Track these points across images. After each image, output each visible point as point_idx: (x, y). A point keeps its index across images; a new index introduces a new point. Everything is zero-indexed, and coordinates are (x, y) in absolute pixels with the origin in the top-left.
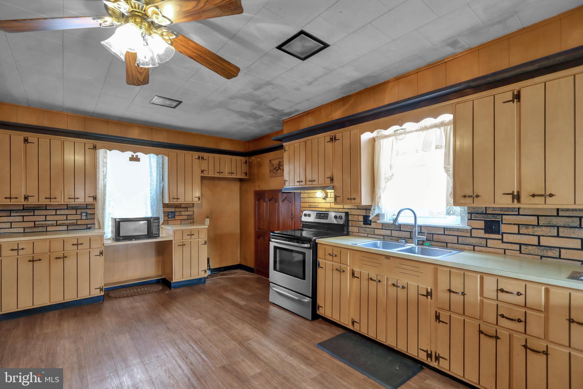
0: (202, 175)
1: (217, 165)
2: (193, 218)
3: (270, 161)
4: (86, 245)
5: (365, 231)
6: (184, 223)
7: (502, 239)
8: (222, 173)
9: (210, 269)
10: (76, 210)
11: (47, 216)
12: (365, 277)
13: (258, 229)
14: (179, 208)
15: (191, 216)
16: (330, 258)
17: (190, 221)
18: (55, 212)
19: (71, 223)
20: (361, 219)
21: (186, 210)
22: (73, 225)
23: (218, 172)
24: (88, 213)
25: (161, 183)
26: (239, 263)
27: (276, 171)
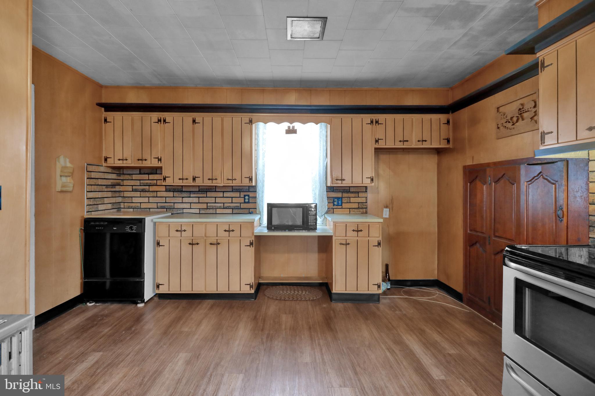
0: (377, 146)
1: (399, 130)
2: (366, 207)
3: (498, 108)
4: (237, 233)
6: (354, 213)
8: (407, 141)
9: (389, 280)
10: (239, 192)
11: (216, 198)
13: (471, 230)
14: (347, 193)
15: (363, 204)
17: (361, 210)
18: (223, 194)
19: (235, 207)
21: (357, 195)
22: (237, 208)
23: (400, 141)
24: (250, 196)
25: (324, 161)
26: (436, 278)
27: (513, 125)
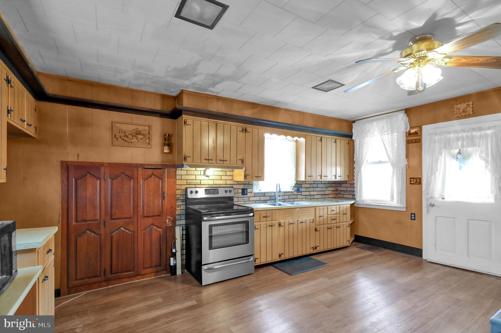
3: (112, 124)
5: (243, 199)
7: (301, 194)
12: (287, 224)
13: (77, 221)
16: (265, 219)
20: (240, 191)
27: (130, 140)
